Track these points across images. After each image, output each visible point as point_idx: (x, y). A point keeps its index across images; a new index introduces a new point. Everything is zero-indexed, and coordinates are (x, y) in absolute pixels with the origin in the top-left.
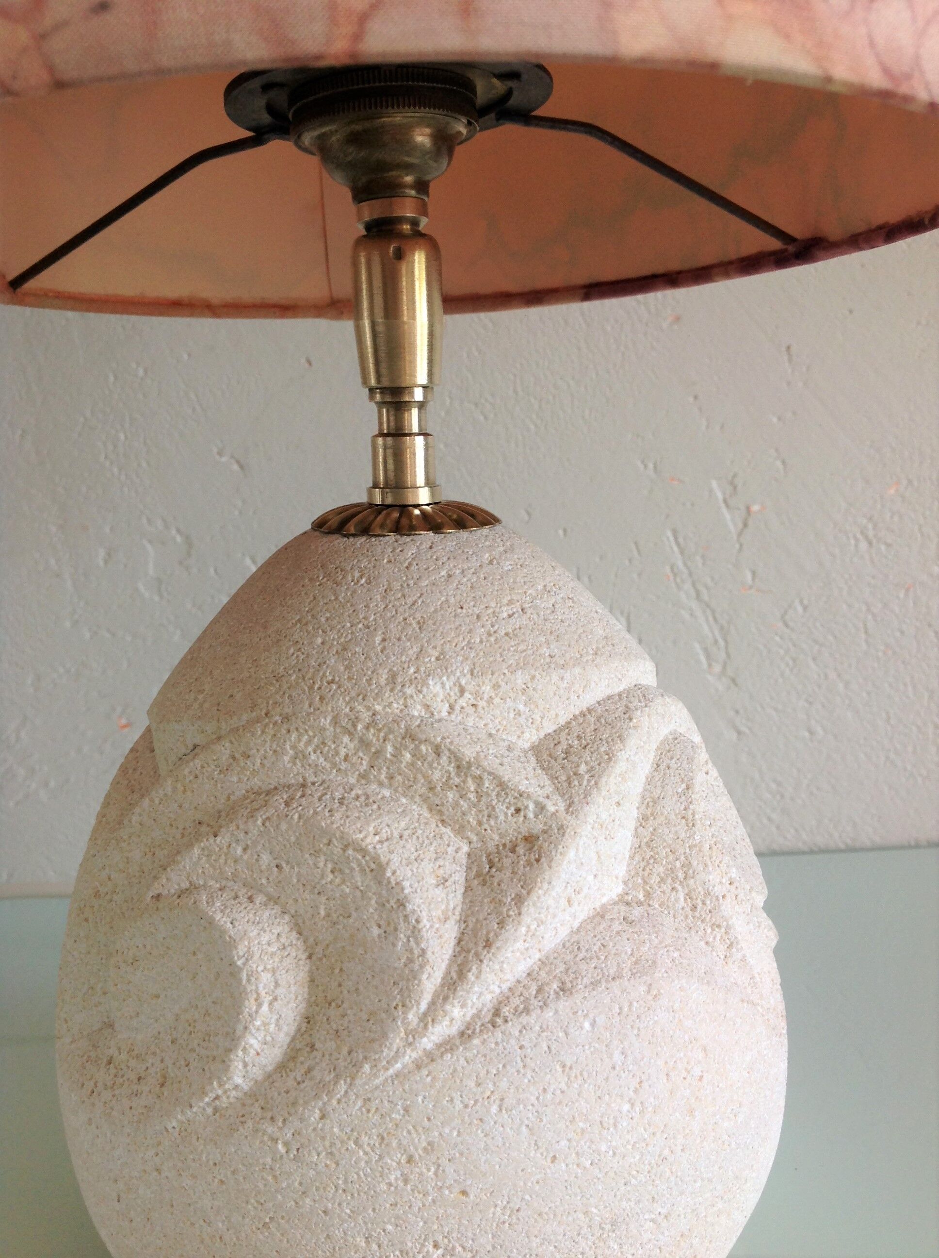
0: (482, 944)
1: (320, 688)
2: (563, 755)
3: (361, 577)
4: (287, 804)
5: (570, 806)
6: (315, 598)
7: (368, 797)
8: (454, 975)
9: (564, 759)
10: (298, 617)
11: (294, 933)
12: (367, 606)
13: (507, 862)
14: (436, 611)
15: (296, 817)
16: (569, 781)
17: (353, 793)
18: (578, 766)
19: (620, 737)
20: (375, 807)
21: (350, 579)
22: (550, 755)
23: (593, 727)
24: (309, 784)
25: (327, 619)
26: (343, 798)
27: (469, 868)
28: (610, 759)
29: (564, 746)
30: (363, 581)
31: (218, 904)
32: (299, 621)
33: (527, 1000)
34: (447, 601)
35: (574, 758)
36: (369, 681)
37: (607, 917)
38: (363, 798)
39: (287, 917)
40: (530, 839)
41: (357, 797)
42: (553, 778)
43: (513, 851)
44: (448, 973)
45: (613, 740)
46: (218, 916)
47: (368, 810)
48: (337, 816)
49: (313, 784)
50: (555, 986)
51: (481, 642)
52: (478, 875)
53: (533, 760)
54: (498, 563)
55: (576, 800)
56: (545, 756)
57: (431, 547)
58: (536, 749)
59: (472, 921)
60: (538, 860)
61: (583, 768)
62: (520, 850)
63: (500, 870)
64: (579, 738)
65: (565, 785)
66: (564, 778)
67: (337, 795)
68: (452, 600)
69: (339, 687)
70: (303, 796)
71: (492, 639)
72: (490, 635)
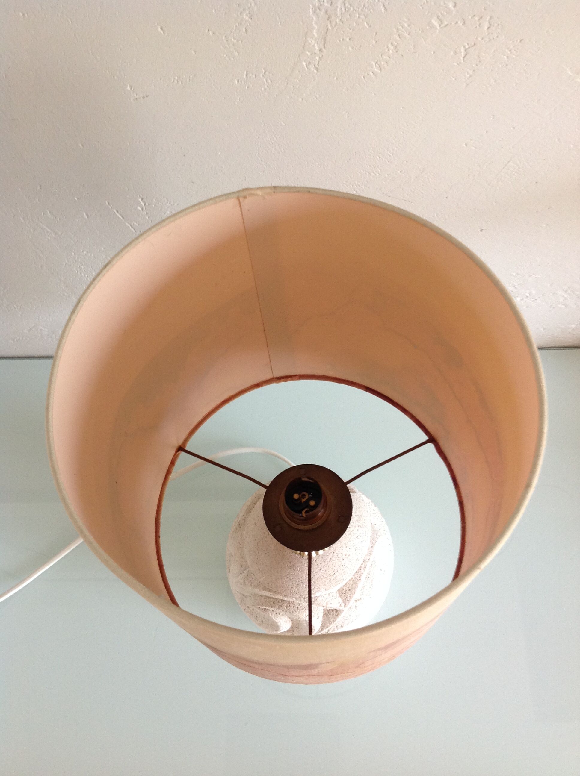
0: (326, 626)
1: (292, 592)
2: (344, 593)
3: (300, 569)
4: (287, 608)
5: (345, 605)
6: (289, 571)
7: (303, 607)
8: (321, 630)
9: (345, 593)
10: (285, 575)
11: (289, 619)
12: (302, 578)
13: (332, 614)
14: (317, 579)
15: (289, 612)
16: (345, 599)
17: (300, 606)
18: (347, 596)
19: (357, 586)
20: (305, 609)
21: (297, 569)
22: (342, 593)
23: (351, 584)
24: (290, 602)
25: (293, 578)
26: (298, 607)
27: (324, 612)
28: (354, 593)
29: (344, 590)
30: (300, 571)
31: (273, 615)
32: (286, 575)
33: (334, 629)
34: (320, 576)
35: (347, 594)
36: (303, 594)
37: (351, 608)
38: (302, 607)
39: (287, 616)
40: (337, 611)
41: (301, 607)
42: (342, 598)
43: (333, 611)
44: (319, 629)
45: (356, 588)
46: (274, 618)
47: (303, 610)
48: (297, 613)
49: (291, 602)
50: (340, 626)
51: (327, 583)
52: (326, 614)
53: (338, 595)
54: (332, 559)
55: (346, 604)
56: (341, 593)
57: (316, 561)
58: (339, 591)
59: (324, 622)
60: (338, 615)
61: (349, 596)
62: (334, 612)
63: (330, 615)
64: (348, 587)
65: (344, 600)
66: (344, 598)
67: (297, 606)
68: (321, 575)
69: (296, 593)
70: (289, 606)
71: (330, 582)
72: (329, 581)
